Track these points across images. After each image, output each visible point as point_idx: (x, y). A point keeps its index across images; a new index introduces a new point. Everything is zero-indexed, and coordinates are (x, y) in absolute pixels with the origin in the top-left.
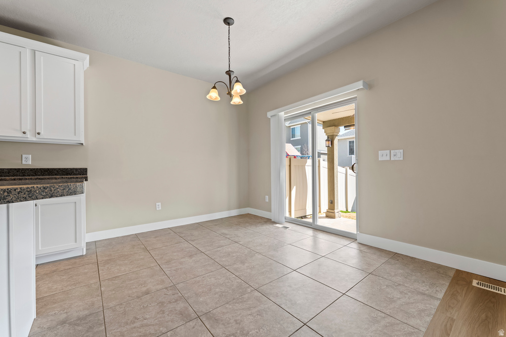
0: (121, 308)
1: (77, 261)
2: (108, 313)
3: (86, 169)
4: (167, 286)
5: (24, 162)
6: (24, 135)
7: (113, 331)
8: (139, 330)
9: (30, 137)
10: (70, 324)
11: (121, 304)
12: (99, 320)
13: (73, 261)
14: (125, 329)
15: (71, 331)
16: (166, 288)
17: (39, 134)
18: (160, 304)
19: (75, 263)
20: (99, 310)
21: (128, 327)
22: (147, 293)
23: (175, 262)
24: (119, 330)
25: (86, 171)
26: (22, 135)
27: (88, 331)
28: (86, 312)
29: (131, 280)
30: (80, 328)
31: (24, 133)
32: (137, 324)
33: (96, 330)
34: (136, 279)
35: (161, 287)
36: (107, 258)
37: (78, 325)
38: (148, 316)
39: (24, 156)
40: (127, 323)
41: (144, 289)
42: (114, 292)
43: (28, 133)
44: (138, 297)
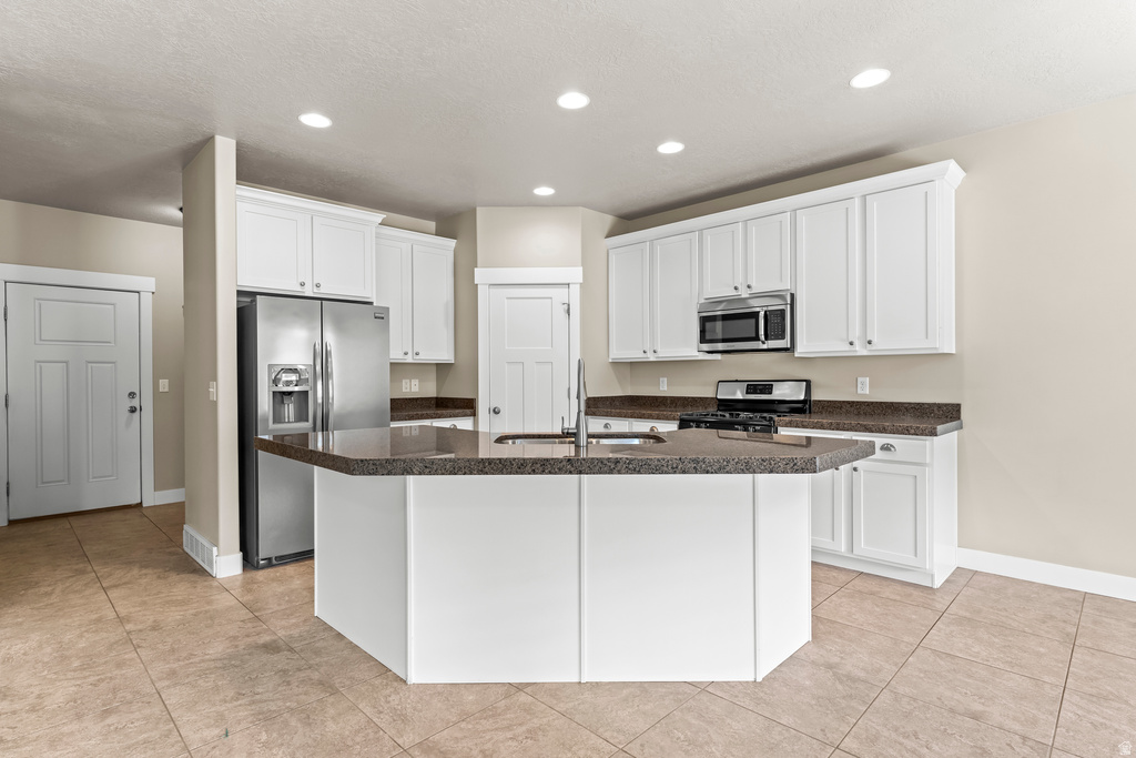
0: (909, 704)
1: (916, 593)
2: (886, 697)
3: (959, 405)
4: (1032, 736)
5: (859, 391)
6: (851, 348)
7: (870, 723)
8: (904, 752)
9: (860, 350)
10: (835, 674)
11: (915, 700)
12: (867, 695)
13: (910, 590)
14: (886, 734)
15: (829, 683)
16: (1024, 738)
17: (870, 342)
18: (979, 751)
19: (910, 595)
20: (880, 684)
21: (894, 735)
22: (975, 717)
23: (1119, 709)
24: (878, 728)
25: (959, 411)
26: (848, 347)
27: (844, 698)
28: (862, 675)
29: (970, 677)
30: (840, 687)
31: (851, 344)
32: (909, 744)
33: (853, 703)
34: (983, 681)
35: (1017, 727)
36: (968, 615)
37: (841, 682)
38: (936, 748)
39: (860, 379)
40: (896, 730)
41: (977, 707)
42: (922, 675)
43: (856, 342)
44: (952, 710)
